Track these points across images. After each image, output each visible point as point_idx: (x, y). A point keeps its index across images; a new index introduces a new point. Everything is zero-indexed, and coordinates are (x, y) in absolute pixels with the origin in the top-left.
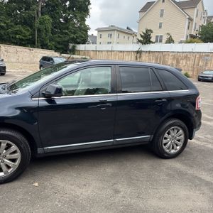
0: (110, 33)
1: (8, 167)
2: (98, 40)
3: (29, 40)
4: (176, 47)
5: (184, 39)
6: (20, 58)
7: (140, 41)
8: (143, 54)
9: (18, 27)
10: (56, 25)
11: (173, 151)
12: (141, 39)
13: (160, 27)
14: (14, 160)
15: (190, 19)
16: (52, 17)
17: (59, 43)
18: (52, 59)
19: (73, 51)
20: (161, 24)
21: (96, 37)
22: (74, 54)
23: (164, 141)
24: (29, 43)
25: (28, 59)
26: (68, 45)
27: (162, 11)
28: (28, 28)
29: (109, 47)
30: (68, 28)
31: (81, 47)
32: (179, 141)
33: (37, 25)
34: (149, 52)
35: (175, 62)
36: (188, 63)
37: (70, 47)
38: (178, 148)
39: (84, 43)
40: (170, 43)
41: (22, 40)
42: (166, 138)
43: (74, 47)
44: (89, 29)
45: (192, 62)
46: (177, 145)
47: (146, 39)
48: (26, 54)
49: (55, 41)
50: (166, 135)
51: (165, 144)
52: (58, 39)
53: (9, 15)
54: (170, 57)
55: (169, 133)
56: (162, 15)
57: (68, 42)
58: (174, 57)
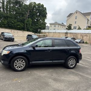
0: (55, 25)
1: (22, 67)
2: (50, 28)
3: (22, 28)
4: (82, 31)
5: (86, 28)
6: (19, 35)
7: (67, 29)
8: (68, 34)
9: (19, 23)
10: (33, 22)
11: (72, 66)
12: (67, 28)
13: (75, 23)
14: (23, 65)
15: (88, 20)
16: (32, 19)
17: (34, 29)
18: (32, 36)
19: (40, 32)
20: (76, 22)
21: (49, 27)
22: (40, 33)
23: (69, 63)
24: (23, 29)
25: (22, 35)
26: (38, 30)
27: (76, 17)
28: (22, 23)
29: (54, 31)
30: (38, 23)
31: (43, 31)
32: (74, 63)
33: (26, 22)
34: (71, 33)
35: (81, 37)
36: (87, 37)
37: (39, 31)
38: (74, 65)
39: (44, 29)
40: (79, 29)
41: (20, 28)
42: (69, 62)
43: (40, 31)
44: (46, 24)
45: (88, 37)
46: (73, 65)
47: (69, 28)
48: (21, 33)
49: (33, 28)
50: (69, 61)
51: (69, 64)
52: (34, 28)
53: (15, 18)
54: (79, 35)
55: (70, 60)
56: (76, 18)
57: (38, 29)
58: (81, 35)
